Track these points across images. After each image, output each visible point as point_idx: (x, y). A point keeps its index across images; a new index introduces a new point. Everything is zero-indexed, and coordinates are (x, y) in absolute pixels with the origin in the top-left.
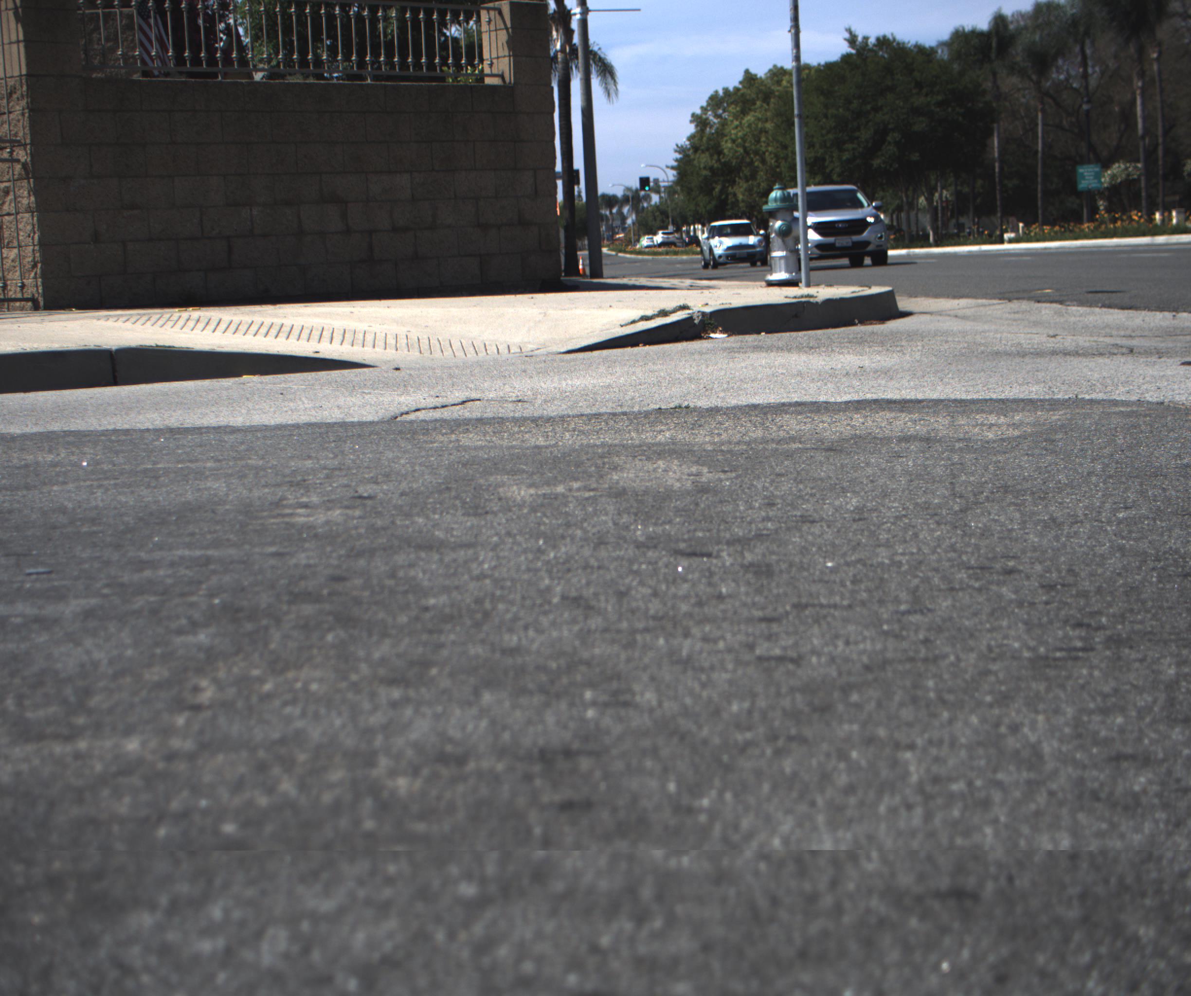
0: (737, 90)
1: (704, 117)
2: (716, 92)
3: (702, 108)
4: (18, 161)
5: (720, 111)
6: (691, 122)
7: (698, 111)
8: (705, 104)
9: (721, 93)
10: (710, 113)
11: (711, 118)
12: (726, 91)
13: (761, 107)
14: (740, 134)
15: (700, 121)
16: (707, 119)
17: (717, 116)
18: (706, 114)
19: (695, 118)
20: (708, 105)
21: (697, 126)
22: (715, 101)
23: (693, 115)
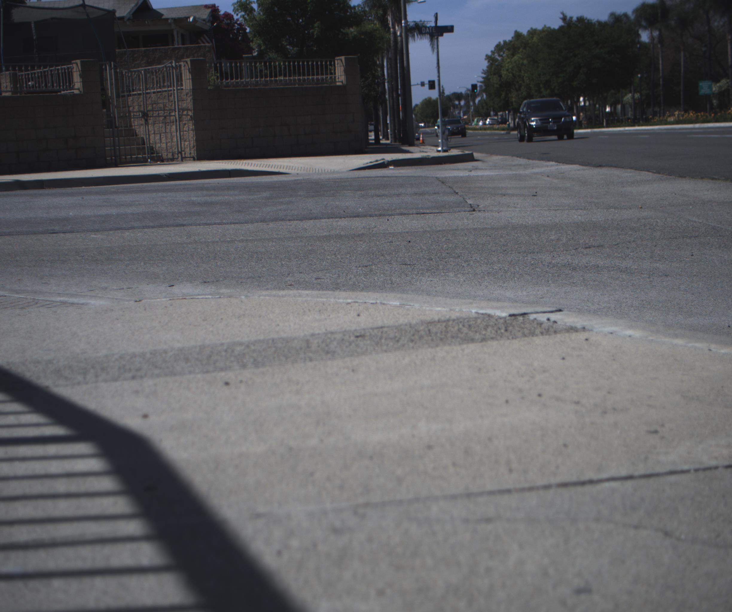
0: (511, 42)
1: (493, 56)
2: (500, 43)
3: (492, 51)
4: (189, 115)
5: (502, 53)
6: (486, 59)
7: (490, 54)
8: (493, 49)
9: (502, 43)
10: (496, 54)
11: (497, 57)
12: (505, 42)
13: (522, 52)
14: (510, 67)
15: (490, 59)
16: (494, 57)
17: (499, 56)
18: (494, 55)
19: (488, 57)
20: (495, 49)
21: (489, 62)
22: (499, 48)
23: (487, 56)
